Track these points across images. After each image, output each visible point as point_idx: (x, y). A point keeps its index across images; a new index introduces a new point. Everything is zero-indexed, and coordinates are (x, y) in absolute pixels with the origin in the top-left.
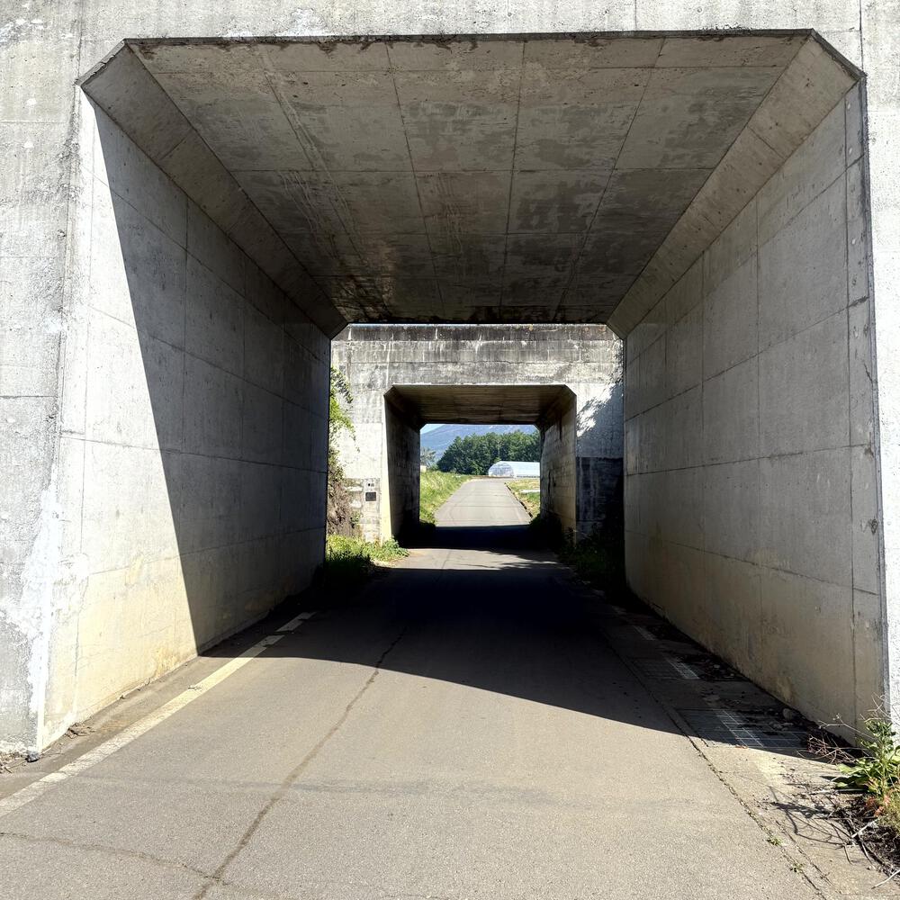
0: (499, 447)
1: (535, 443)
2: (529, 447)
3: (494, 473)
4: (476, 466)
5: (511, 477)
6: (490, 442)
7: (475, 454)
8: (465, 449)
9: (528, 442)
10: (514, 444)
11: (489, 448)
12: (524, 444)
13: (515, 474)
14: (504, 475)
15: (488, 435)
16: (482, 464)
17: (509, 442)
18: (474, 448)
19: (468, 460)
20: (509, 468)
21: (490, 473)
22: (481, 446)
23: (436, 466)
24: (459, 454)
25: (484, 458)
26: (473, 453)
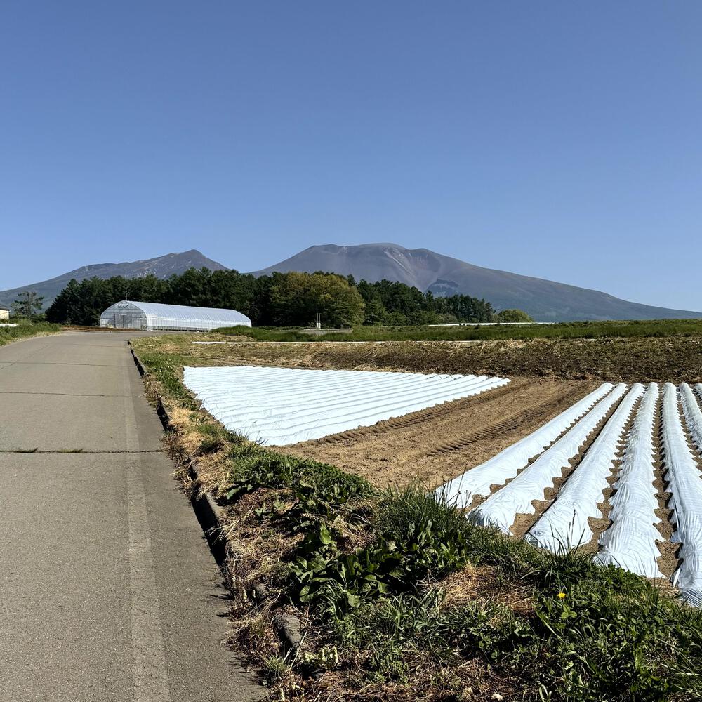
0: (127, 294)
2: (166, 294)
3: (113, 321)
5: (142, 329)
6: (115, 287)
7: (97, 302)
8: (82, 295)
9: (164, 289)
10: (147, 292)
11: (113, 295)
12: (159, 291)
13: (150, 323)
14: (130, 326)
15: (113, 279)
17: (139, 289)
18: (95, 294)
20: (140, 314)
22: (104, 292)
23: (44, 315)
24: (75, 301)
26: (93, 301)
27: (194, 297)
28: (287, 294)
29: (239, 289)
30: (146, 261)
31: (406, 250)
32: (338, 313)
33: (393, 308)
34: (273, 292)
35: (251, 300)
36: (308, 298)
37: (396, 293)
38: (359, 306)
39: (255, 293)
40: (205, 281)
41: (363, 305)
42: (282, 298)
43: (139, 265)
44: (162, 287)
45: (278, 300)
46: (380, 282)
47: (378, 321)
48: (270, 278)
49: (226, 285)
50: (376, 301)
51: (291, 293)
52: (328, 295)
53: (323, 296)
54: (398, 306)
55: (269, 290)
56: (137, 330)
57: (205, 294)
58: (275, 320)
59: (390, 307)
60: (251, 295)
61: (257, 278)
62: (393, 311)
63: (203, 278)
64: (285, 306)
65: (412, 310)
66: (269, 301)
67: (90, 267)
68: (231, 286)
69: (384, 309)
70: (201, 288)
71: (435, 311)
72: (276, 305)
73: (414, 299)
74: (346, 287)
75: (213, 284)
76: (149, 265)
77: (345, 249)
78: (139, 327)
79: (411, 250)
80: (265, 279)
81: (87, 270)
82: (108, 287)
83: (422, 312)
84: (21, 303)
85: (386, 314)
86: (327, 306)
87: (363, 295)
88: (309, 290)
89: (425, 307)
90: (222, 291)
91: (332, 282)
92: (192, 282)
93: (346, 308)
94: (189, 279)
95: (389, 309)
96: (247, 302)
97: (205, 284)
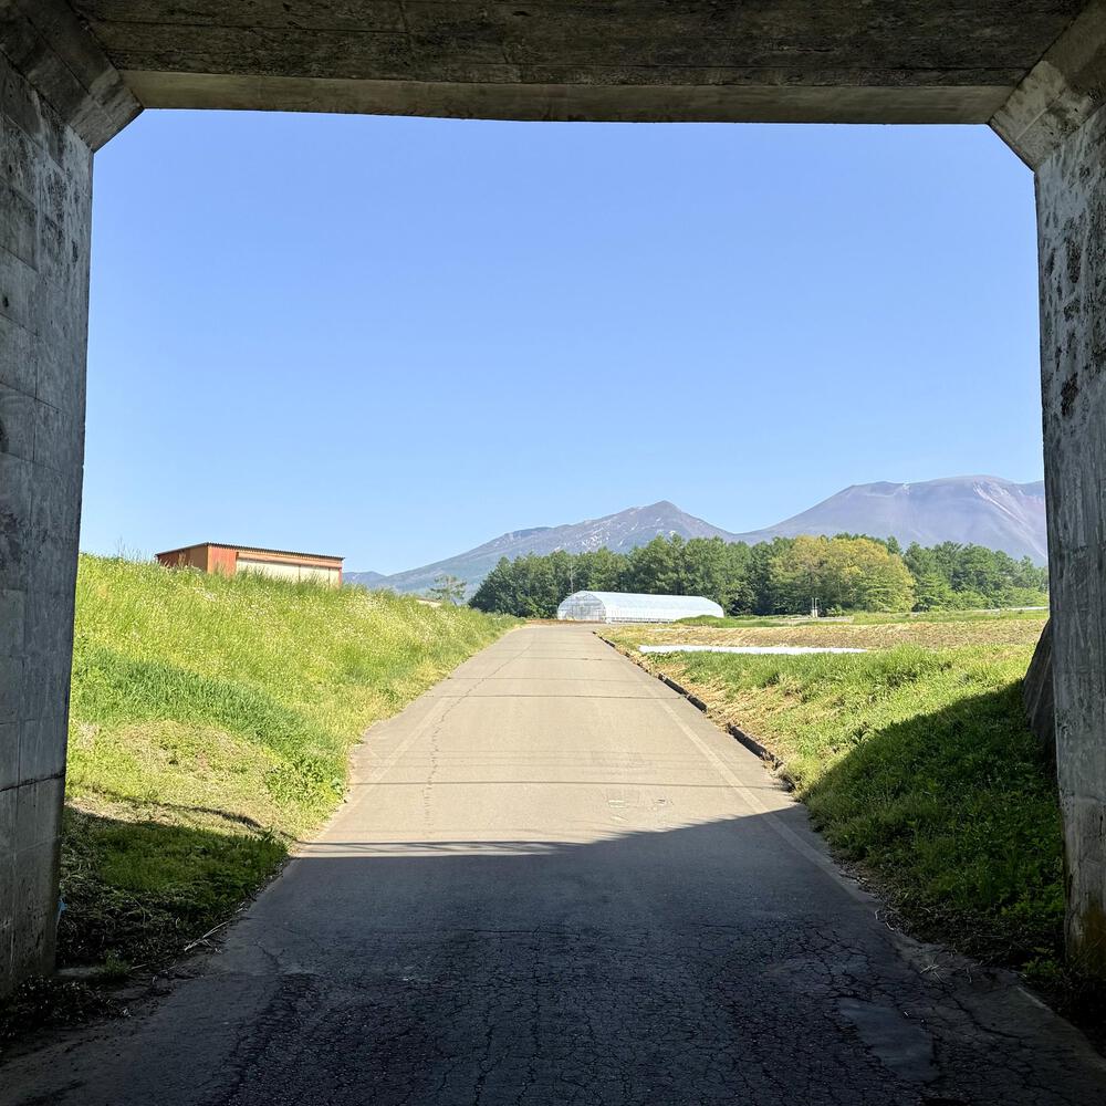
0: (572, 575)
1: (632, 569)
2: (623, 574)
3: (571, 613)
4: (534, 607)
5: (601, 621)
6: (557, 566)
7: (533, 587)
8: (515, 579)
9: (622, 568)
10: (597, 571)
11: (555, 576)
12: (615, 570)
13: (609, 614)
14: (588, 618)
15: (554, 555)
16: (543, 603)
17: (588, 567)
18: (531, 576)
19: (520, 597)
20: (599, 604)
21: (561, 614)
22: (543, 574)
24: (505, 587)
25: (547, 593)
26: (529, 586)
27: (661, 577)
28: (794, 567)
29: (725, 563)
30: (594, 522)
31: (1013, 485)
32: (870, 595)
33: (964, 585)
34: (774, 566)
35: (742, 579)
36: (826, 573)
37: (967, 562)
38: (904, 584)
39: (749, 569)
40: (677, 554)
41: (912, 582)
42: (786, 574)
43: (584, 529)
44: (619, 565)
45: (781, 578)
46: (942, 545)
47: (938, 604)
48: (770, 547)
49: (706, 558)
50: (933, 575)
51: (801, 567)
52: (856, 569)
53: (847, 570)
54: (972, 580)
55: (768, 564)
56: (596, 622)
57: (677, 572)
58: (778, 606)
59: (960, 584)
60: (742, 572)
61: (751, 546)
62: (963, 589)
63: (674, 550)
64: (793, 586)
65: (997, 586)
66: (768, 579)
67: (516, 534)
68: (712, 560)
69: (947, 587)
70: (671, 564)
71: (1037, 588)
72: (779, 585)
73: (1002, 570)
74: (883, 555)
75: (688, 558)
76: (599, 527)
77: (906, 488)
78: (597, 619)
79: (1021, 485)
80: (764, 547)
81: (512, 539)
82: (547, 566)
83: (1014, 589)
84: (438, 591)
85: (949, 594)
86: (855, 585)
87: (911, 567)
88: (826, 562)
89: (1018, 582)
90: (701, 568)
91: (861, 550)
92: (659, 556)
93: (885, 587)
94: (656, 552)
95: (956, 587)
96: (736, 581)
97: (677, 558)
